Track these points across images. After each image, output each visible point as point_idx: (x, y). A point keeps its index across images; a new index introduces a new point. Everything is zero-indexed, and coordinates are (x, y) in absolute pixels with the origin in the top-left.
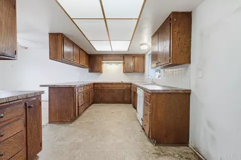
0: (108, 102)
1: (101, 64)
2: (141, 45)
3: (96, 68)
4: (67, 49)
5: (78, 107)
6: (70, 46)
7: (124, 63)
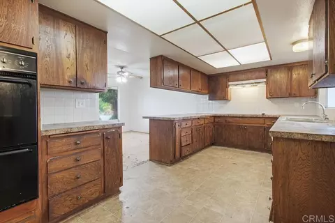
0: (236, 146)
1: (227, 87)
2: (294, 43)
3: (219, 94)
4: (170, 73)
5: (181, 147)
6: (173, 68)
7: (267, 83)
